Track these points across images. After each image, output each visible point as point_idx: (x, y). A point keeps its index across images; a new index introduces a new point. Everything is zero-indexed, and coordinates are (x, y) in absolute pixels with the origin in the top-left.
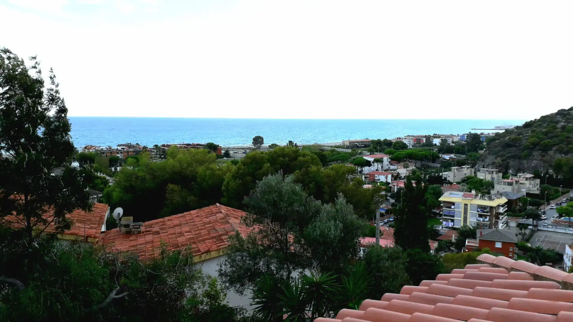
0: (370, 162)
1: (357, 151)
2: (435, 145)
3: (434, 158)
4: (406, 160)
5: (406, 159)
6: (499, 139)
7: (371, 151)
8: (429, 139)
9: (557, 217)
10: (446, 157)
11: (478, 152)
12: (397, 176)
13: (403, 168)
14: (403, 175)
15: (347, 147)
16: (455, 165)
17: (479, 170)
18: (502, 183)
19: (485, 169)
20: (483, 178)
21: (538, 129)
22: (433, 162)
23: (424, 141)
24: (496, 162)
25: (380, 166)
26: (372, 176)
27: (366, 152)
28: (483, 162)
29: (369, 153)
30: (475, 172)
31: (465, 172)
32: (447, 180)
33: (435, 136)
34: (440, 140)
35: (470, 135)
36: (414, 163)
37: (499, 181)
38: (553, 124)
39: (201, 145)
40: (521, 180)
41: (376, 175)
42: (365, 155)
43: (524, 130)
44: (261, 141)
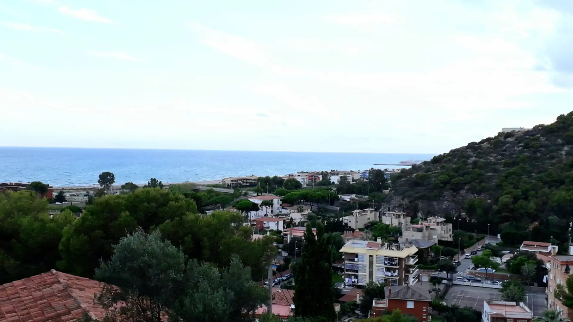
0: (257, 205)
1: (240, 191)
2: (334, 183)
3: (333, 200)
5: (300, 201)
6: (405, 177)
7: (258, 191)
8: (326, 176)
9: (472, 269)
10: (346, 198)
11: (382, 192)
12: (289, 222)
13: (297, 213)
14: (297, 221)
15: (229, 187)
16: (357, 208)
17: (384, 214)
18: (411, 229)
19: (391, 212)
20: (389, 223)
21: (448, 165)
22: (331, 205)
23: (321, 179)
24: (404, 204)
25: (269, 210)
26: (260, 222)
27: (252, 192)
28: (389, 204)
29: (256, 194)
30: (380, 216)
31: (369, 217)
32: (348, 226)
33: (333, 172)
34: (339, 177)
35: (372, 172)
36: (310, 206)
37: (407, 227)
38: (464, 159)
39: (22, 185)
40: (432, 225)
41: (264, 222)
42: (250, 197)
43: (433, 166)
44: (110, 178)
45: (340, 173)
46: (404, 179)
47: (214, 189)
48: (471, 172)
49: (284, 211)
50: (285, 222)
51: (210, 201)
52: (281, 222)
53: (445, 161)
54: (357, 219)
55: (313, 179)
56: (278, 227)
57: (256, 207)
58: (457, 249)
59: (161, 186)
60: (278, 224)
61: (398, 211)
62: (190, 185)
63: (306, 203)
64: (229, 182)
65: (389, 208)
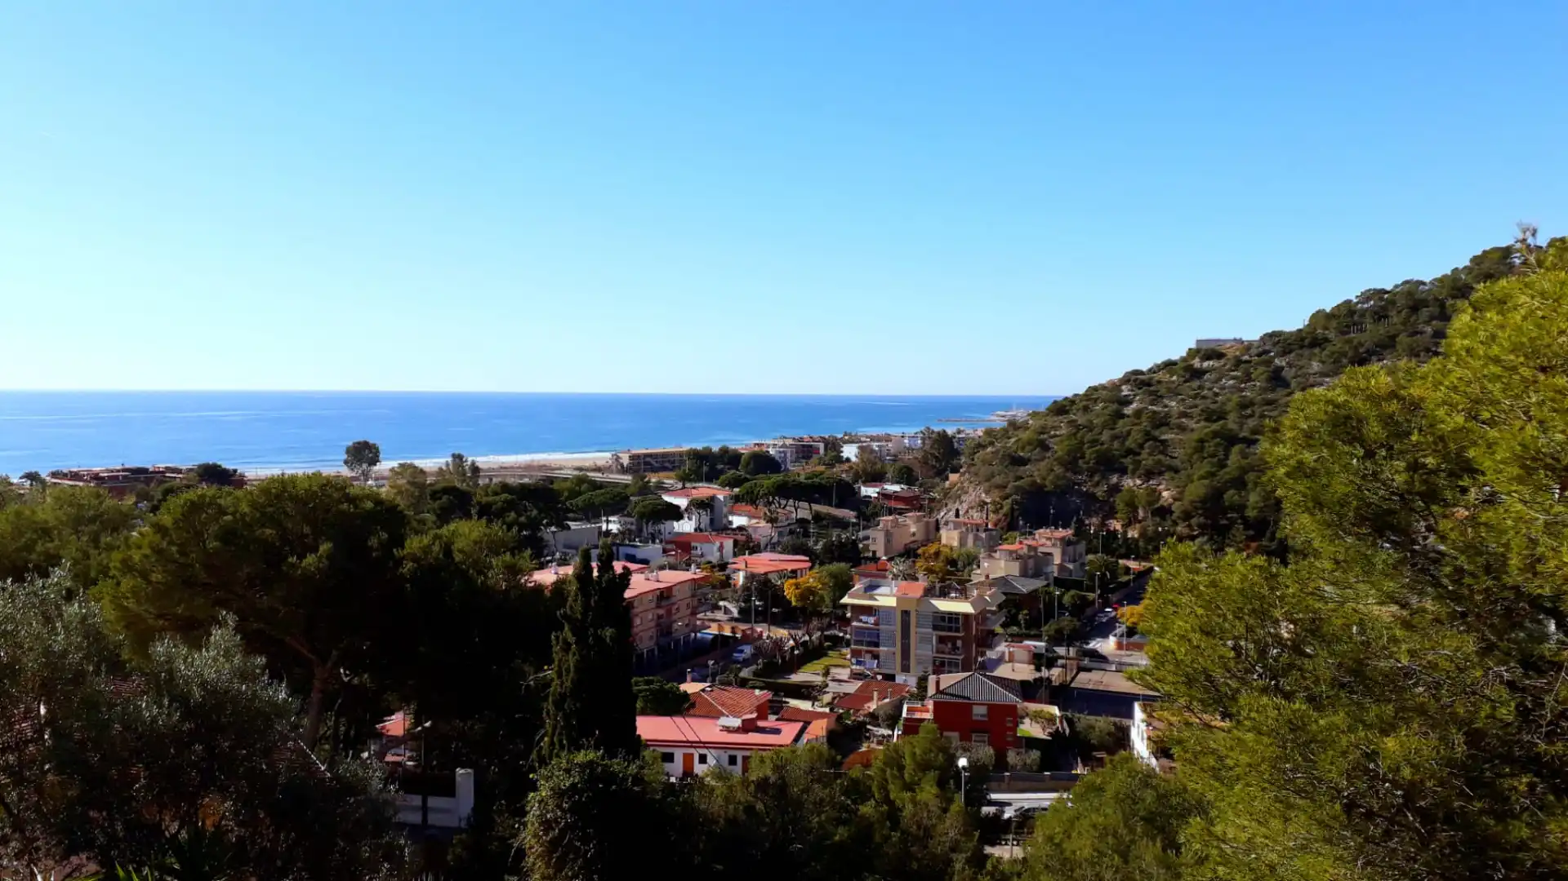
0: (678, 507)
1: (646, 479)
2: (848, 460)
4: (773, 502)
5: (774, 498)
6: (991, 444)
7: (684, 479)
8: (833, 445)
9: (1122, 636)
10: (869, 491)
11: (947, 478)
12: (747, 545)
13: (763, 524)
14: (763, 542)
15: (624, 470)
16: (891, 512)
17: (946, 523)
18: (997, 555)
19: (961, 519)
20: (956, 544)
21: (1081, 419)
22: (838, 506)
23: (822, 451)
24: (988, 500)
25: (706, 519)
26: (683, 545)
27: (671, 482)
28: (958, 503)
29: (680, 485)
30: (938, 529)
31: (913, 530)
32: (869, 551)
33: (846, 438)
34: (859, 448)
35: (927, 435)
36: (793, 509)
37: (991, 550)
38: (1115, 406)
39: (179, 471)
40: (1042, 545)
41: (693, 544)
42: (667, 490)
43: (1051, 421)
44: (370, 455)
45: (863, 439)
46: (989, 449)
47: (588, 474)
48: (1129, 433)
49: (738, 521)
50: (736, 543)
51: (579, 501)
52: (729, 544)
53: (1078, 410)
54: (888, 536)
55: (805, 451)
56: (722, 556)
57: (675, 513)
58: (1091, 596)
59: (476, 469)
60: (721, 548)
61: (976, 516)
62: (542, 467)
63: (783, 502)
64: (625, 460)
65: (957, 510)
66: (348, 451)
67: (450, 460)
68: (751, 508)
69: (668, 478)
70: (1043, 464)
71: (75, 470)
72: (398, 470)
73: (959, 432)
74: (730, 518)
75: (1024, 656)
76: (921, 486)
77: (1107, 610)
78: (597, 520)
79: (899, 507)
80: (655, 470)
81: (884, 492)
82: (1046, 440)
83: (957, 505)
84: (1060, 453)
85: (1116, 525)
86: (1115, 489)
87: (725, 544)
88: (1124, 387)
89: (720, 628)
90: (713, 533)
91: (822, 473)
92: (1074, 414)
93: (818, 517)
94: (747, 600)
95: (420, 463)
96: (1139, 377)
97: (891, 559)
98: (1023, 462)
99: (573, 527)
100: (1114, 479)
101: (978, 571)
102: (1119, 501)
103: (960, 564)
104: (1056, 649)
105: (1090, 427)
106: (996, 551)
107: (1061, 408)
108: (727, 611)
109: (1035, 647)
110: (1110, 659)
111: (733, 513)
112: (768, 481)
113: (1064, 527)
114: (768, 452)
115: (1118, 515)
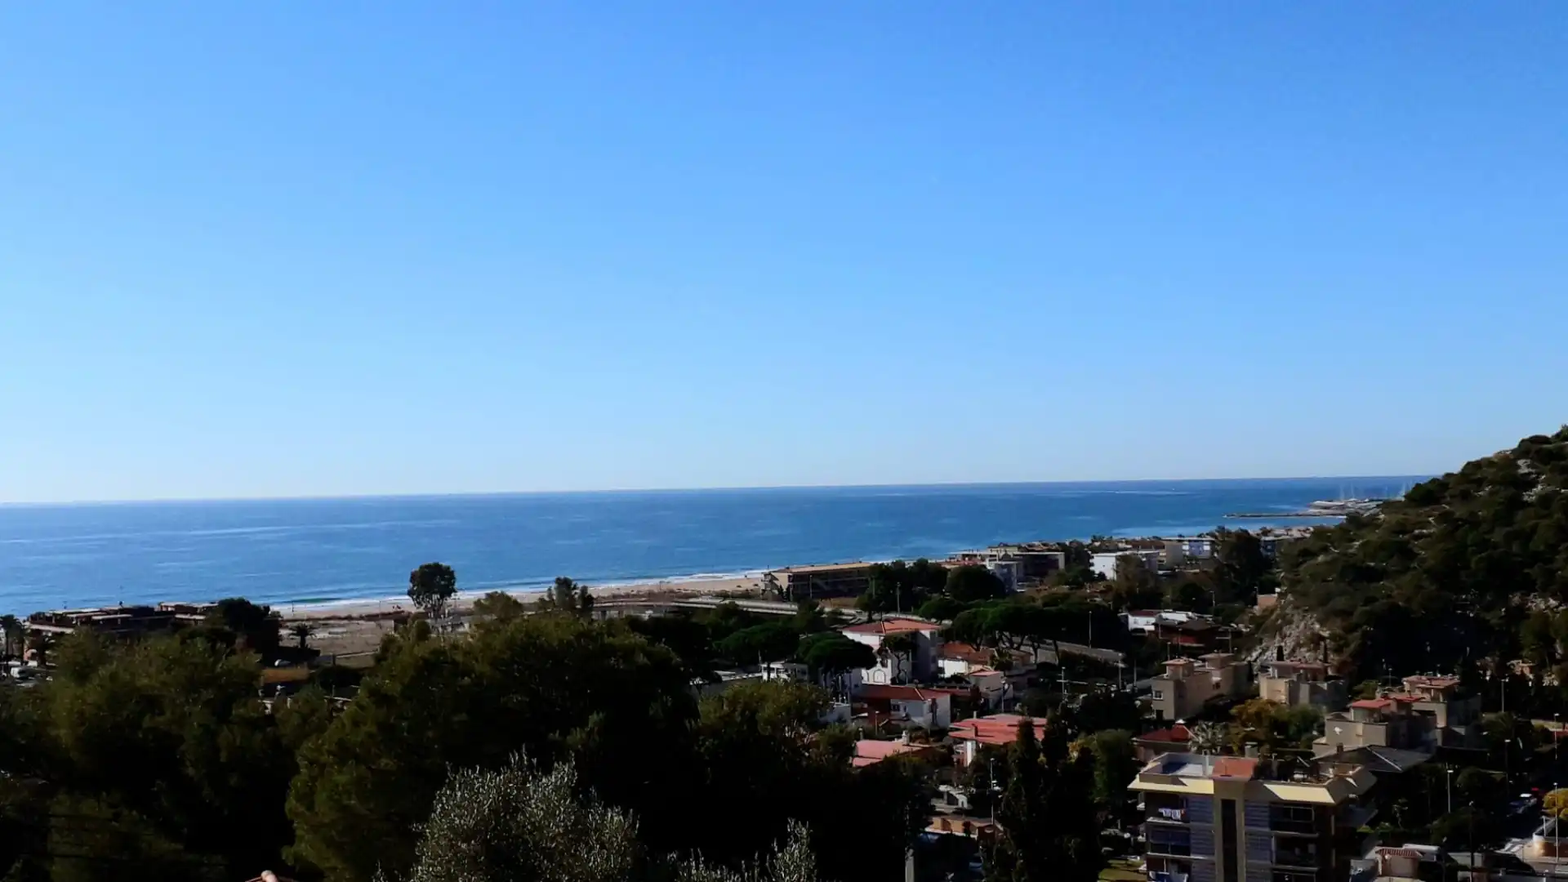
0: (868, 648)
1: (817, 609)
2: (1102, 576)
4: (1001, 638)
5: (1002, 634)
6: (1325, 550)
7: (870, 607)
8: (1079, 556)
9: (1551, 833)
10: (1142, 622)
11: (1255, 602)
12: (969, 702)
13: (990, 672)
14: (993, 697)
15: (783, 597)
16: (1177, 652)
17: (1264, 669)
18: (1351, 715)
19: (1287, 662)
20: (1283, 697)
21: (1460, 511)
22: (1095, 645)
23: (1061, 564)
24: (1326, 634)
25: (906, 666)
26: (878, 701)
27: (853, 612)
28: (1278, 638)
29: (864, 617)
30: (1251, 677)
31: (1216, 679)
32: (1150, 710)
33: (1097, 544)
34: (1118, 558)
35: (1221, 538)
36: (1031, 650)
37: (1339, 707)
38: (1511, 491)
39: (193, 611)
40: (1418, 700)
41: (893, 702)
42: (848, 625)
43: (1413, 514)
44: (443, 583)
45: (1121, 545)
46: (1321, 558)
47: (740, 603)
48: (1534, 529)
49: (952, 667)
50: (954, 701)
51: (730, 641)
52: (944, 701)
53: (1452, 497)
54: (1180, 688)
55: (1036, 565)
56: (934, 717)
57: (866, 657)
58: (1497, 774)
59: (588, 600)
60: (933, 707)
61: (1307, 657)
62: (672, 594)
63: (1017, 639)
64: (783, 581)
65: (1280, 650)
66: (413, 578)
67: (553, 586)
68: (967, 648)
69: (846, 606)
70: (1408, 577)
71: (60, 612)
72: (487, 603)
73: (1266, 532)
74: (941, 663)
75: (1406, 866)
76: (1216, 614)
77: (1523, 795)
78: (753, 668)
79: (1187, 644)
80: (827, 595)
81: (1164, 623)
82: (1408, 542)
83: (1277, 641)
84: (1431, 562)
85: (1522, 667)
86: (1521, 613)
87: (938, 701)
88: (1520, 462)
89: (946, 825)
90: (920, 686)
91: (1066, 596)
92: (1447, 504)
93: (1066, 658)
94: (983, 784)
95: (513, 593)
96: (1545, 446)
97: (1190, 723)
98: (1374, 575)
99: (724, 679)
100: (1516, 599)
101: (1323, 740)
102: (1526, 634)
103: (1292, 730)
104: (1452, 855)
105: (1473, 522)
106: (1348, 710)
107: (1428, 493)
108: (952, 800)
109: (1422, 853)
110: (1536, 869)
111: (944, 658)
112: (991, 610)
113: (1444, 673)
114: (984, 566)
115: (1524, 653)
